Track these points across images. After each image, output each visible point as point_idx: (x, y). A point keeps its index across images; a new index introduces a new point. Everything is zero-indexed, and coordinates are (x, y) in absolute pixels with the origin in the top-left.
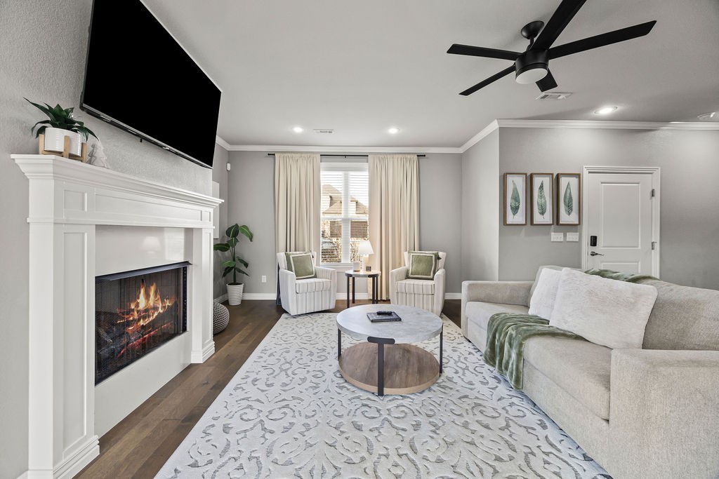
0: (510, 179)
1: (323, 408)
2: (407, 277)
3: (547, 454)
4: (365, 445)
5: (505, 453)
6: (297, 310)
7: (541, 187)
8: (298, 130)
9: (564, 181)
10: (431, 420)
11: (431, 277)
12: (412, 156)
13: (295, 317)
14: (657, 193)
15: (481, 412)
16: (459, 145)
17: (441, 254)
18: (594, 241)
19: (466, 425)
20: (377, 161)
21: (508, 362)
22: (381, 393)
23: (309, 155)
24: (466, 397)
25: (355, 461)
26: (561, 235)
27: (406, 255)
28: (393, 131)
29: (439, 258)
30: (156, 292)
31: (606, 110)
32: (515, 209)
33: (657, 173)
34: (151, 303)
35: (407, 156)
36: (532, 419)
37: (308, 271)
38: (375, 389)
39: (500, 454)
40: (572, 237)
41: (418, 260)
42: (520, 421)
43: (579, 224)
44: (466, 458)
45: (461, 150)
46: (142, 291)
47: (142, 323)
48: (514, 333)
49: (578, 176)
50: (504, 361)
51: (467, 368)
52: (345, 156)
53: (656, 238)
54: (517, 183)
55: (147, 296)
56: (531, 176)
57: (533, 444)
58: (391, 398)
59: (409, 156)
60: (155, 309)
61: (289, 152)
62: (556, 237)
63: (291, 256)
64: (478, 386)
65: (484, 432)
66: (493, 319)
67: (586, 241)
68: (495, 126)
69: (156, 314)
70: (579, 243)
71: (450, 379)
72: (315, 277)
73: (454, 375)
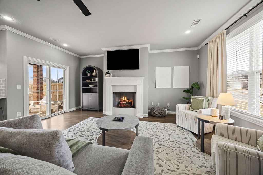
30: (126, 98)
34: (125, 100)
46: (124, 97)
47: (123, 102)
52: (245, 15)
55: (125, 98)
60: (126, 101)
69: (126, 102)
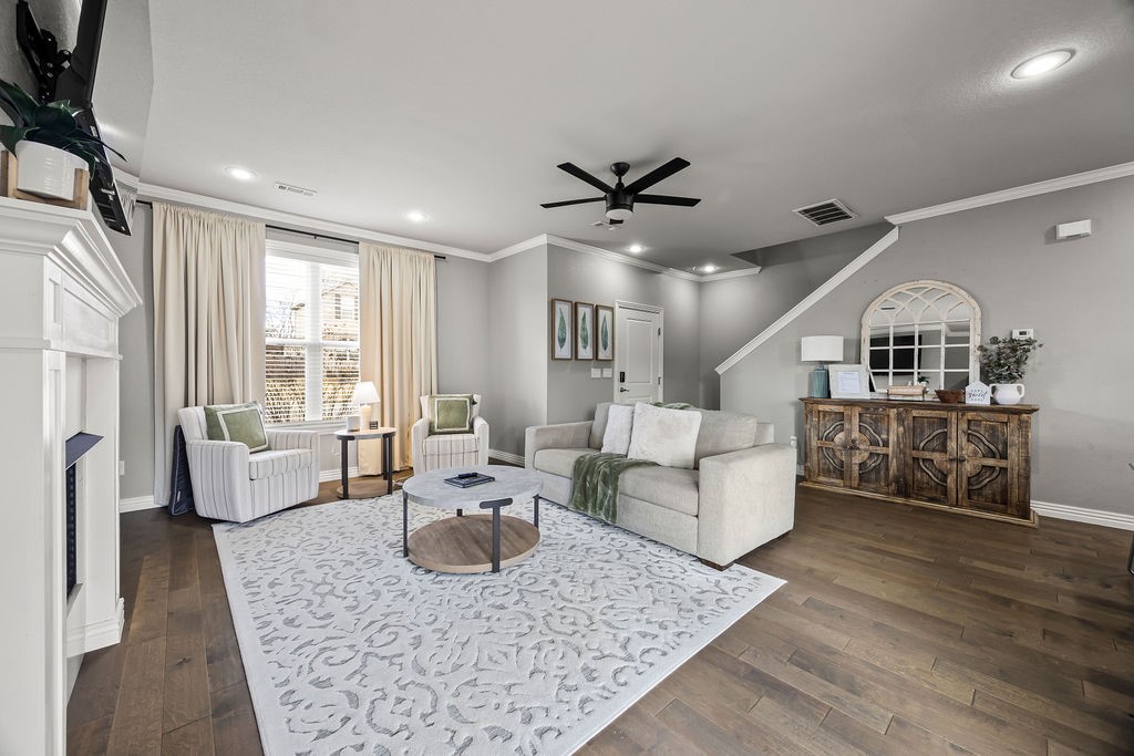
0: (558, 306)
1: (439, 609)
2: (431, 432)
3: (658, 562)
4: (523, 617)
5: (634, 573)
6: (253, 512)
7: (584, 318)
8: (241, 174)
9: (602, 313)
10: (561, 574)
11: (467, 428)
12: (427, 255)
13: (248, 524)
14: (662, 333)
15: (596, 553)
16: (488, 252)
17: (476, 398)
18: (622, 376)
19: (591, 566)
20: (373, 253)
21: (602, 502)
22: (496, 569)
23: (240, 220)
24: (574, 546)
25: (524, 632)
26: (599, 371)
27: (425, 400)
28: (416, 217)
29: (474, 403)
31: (636, 249)
32: (562, 341)
33: (662, 313)
35: (420, 253)
36: (634, 543)
37: (257, 438)
38: (489, 567)
39: (631, 575)
40: (607, 373)
41: (446, 407)
42: (627, 549)
43: (613, 360)
44: (611, 588)
45: (488, 259)
48: (607, 470)
49: (612, 309)
50: (598, 501)
51: (555, 523)
52: (316, 235)
53: (661, 374)
54: (563, 310)
56: (576, 304)
57: (645, 560)
58: (506, 572)
59: (423, 255)
61: (192, 206)
62: (595, 373)
63: (220, 414)
64: (576, 534)
65: (607, 566)
66: (579, 462)
67: (617, 377)
68: (543, 240)
70: (611, 379)
71: (549, 537)
72: (269, 449)
73: (549, 532)
